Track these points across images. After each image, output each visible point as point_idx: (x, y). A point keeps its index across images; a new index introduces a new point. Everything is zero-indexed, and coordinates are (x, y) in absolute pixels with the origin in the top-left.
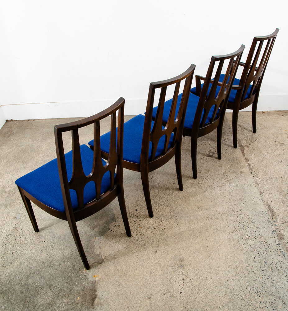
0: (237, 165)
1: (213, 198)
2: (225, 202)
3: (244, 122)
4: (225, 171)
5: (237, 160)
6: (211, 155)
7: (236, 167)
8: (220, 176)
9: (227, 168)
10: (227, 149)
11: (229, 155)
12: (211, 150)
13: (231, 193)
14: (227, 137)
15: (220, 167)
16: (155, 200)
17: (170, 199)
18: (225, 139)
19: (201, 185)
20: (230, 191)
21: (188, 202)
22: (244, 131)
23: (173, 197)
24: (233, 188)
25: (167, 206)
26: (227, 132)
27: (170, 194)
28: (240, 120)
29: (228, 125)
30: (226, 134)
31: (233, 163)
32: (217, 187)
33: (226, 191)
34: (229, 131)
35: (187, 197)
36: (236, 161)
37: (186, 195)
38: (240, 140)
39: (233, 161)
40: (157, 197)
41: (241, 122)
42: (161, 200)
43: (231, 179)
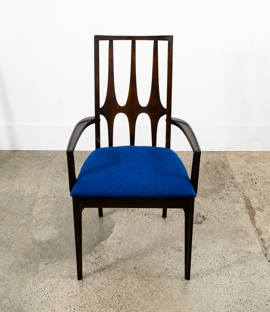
0: (241, 241)
1: (199, 296)
2: (219, 305)
3: (257, 169)
4: (220, 250)
5: (242, 231)
6: (200, 221)
7: (240, 243)
8: (212, 258)
9: (226, 244)
10: (226, 212)
11: (230, 222)
12: (199, 213)
13: (230, 290)
14: (227, 192)
15: (213, 242)
16: (102, 297)
17: (127, 295)
18: (224, 195)
19: (179, 272)
20: (228, 286)
21: (156, 301)
22: (256, 183)
23: (132, 293)
24: (233, 279)
25: (120, 308)
26: (228, 184)
27: (128, 286)
28: (251, 165)
29: (230, 172)
30: (227, 187)
31: (235, 236)
32: (206, 277)
33: (221, 286)
34: (232, 183)
35: (155, 293)
36: (240, 234)
37: (154, 288)
38: (249, 198)
39: (236, 233)
40: (104, 292)
41: (253, 168)
42: (111, 297)
43: (231, 263)
